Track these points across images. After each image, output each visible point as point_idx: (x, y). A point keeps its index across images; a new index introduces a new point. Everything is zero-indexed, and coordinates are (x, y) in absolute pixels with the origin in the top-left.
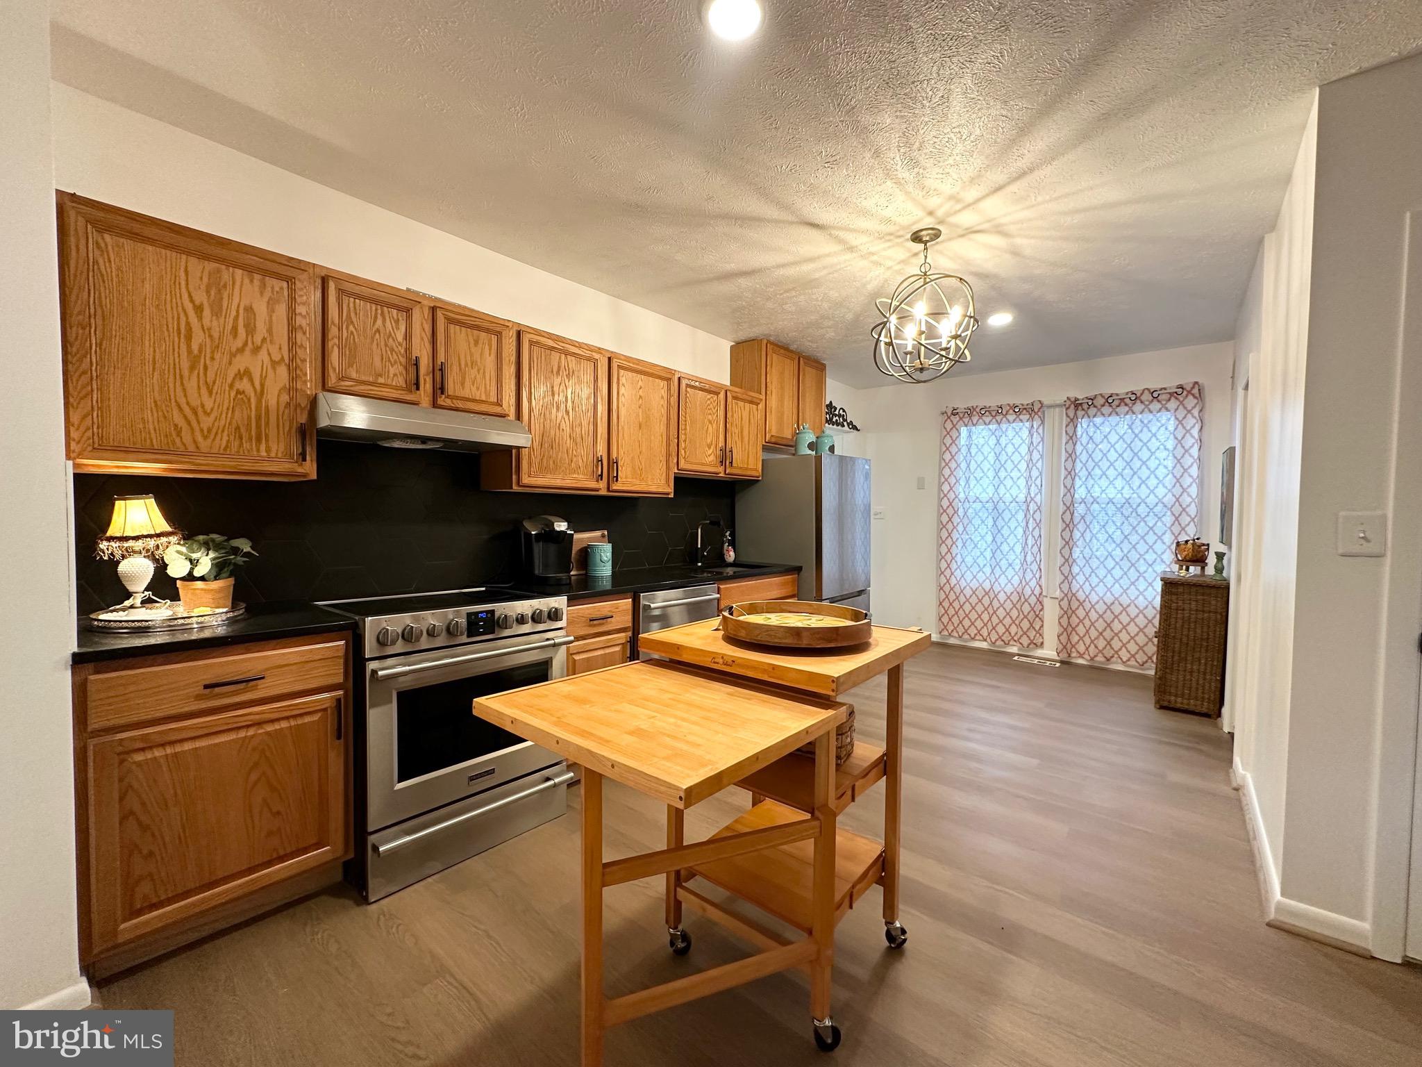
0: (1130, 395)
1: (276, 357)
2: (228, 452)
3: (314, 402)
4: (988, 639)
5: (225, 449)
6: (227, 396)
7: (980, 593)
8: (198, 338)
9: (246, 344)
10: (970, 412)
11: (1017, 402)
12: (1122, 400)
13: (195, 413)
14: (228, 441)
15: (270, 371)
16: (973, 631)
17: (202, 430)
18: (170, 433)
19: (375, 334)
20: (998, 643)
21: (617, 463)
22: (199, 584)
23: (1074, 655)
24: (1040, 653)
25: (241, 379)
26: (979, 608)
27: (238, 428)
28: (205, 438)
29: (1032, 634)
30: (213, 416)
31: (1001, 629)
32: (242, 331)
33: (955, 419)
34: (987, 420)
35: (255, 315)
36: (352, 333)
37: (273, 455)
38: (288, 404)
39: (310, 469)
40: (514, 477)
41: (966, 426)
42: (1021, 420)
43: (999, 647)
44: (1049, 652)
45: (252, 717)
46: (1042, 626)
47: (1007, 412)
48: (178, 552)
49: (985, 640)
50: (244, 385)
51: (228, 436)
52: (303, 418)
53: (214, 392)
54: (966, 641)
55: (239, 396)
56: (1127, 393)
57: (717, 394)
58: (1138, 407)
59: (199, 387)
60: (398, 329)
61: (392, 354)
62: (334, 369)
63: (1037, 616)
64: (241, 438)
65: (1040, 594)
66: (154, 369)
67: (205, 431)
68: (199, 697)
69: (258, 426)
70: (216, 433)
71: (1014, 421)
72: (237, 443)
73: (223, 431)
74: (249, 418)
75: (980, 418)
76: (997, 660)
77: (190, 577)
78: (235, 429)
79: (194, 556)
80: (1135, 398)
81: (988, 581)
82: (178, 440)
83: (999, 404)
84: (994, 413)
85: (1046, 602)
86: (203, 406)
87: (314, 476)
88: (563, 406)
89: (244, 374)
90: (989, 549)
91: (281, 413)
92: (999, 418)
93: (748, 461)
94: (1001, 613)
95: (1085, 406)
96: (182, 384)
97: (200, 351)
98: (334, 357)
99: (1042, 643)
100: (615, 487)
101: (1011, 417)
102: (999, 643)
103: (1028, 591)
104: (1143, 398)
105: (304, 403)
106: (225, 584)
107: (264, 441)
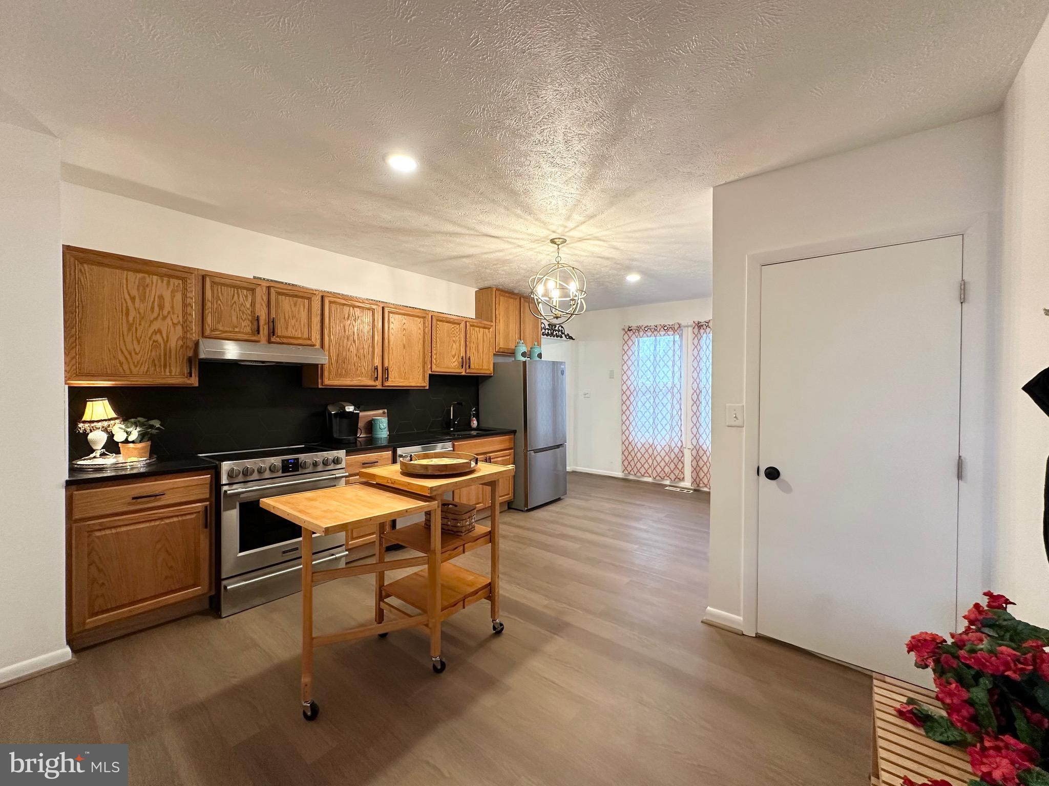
1: (175, 321)
2: (148, 374)
3: (197, 344)
4: (652, 476)
5: (146, 372)
6: (148, 344)
7: (647, 446)
8: (132, 314)
9: (159, 315)
11: (666, 324)
13: (130, 354)
14: (148, 368)
15: (172, 329)
16: (643, 471)
17: (134, 363)
18: (117, 365)
19: (233, 304)
21: (387, 369)
22: (131, 445)
23: (701, 485)
24: (682, 484)
25: (156, 334)
26: (647, 456)
27: (154, 361)
28: (136, 366)
29: (677, 472)
30: (140, 355)
31: (659, 469)
32: (156, 309)
33: (630, 333)
34: (649, 334)
35: (164, 299)
36: (220, 305)
37: (173, 374)
38: (182, 346)
39: (194, 381)
40: (320, 381)
41: (637, 338)
42: (669, 335)
43: (658, 480)
44: (687, 484)
45: (158, 515)
46: (683, 467)
47: (660, 329)
48: (120, 428)
49: (650, 477)
50: (158, 337)
52: (190, 354)
53: (141, 341)
54: (639, 477)
55: (154, 344)
57: (459, 324)
59: (133, 340)
60: (247, 300)
61: (243, 315)
62: (209, 326)
63: (680, 460)
64: (155, 366)
65: (681, 446)
66: (109, 331)
67: (136, 363)
68: (129, 504)
69: (165, 359)
70: (142, 364)
71: (664, 335)
72: (153, 369)
73: (146, 362)
74: (160, 355)
75: (645, 333)
76: (657, 489)
77: (126, 441)
78: (152, 361)
79: (129, 430)
81: (651, 438)
82: (121, 369)
83: (655, 324)
84: (653, 330)
85: (685, 451)
86: (134, 350)
87: (197, 385)
88: (351, 338)
89: (157, 332)
90: (651, 417)
91: (178, 351)
92: (655, 333)
93: (482, 364)
94: (659, 458)
95: (705, 327)
96: (124, 338)
97: (134, 320)
98: (209, 319)
99: (683, 478)
100: (387, 384)
101: (662, 333)
102: (658, 478)
103: (673, 445)
105: (191, 344)
106: (145, 445)
107: (168, 367)
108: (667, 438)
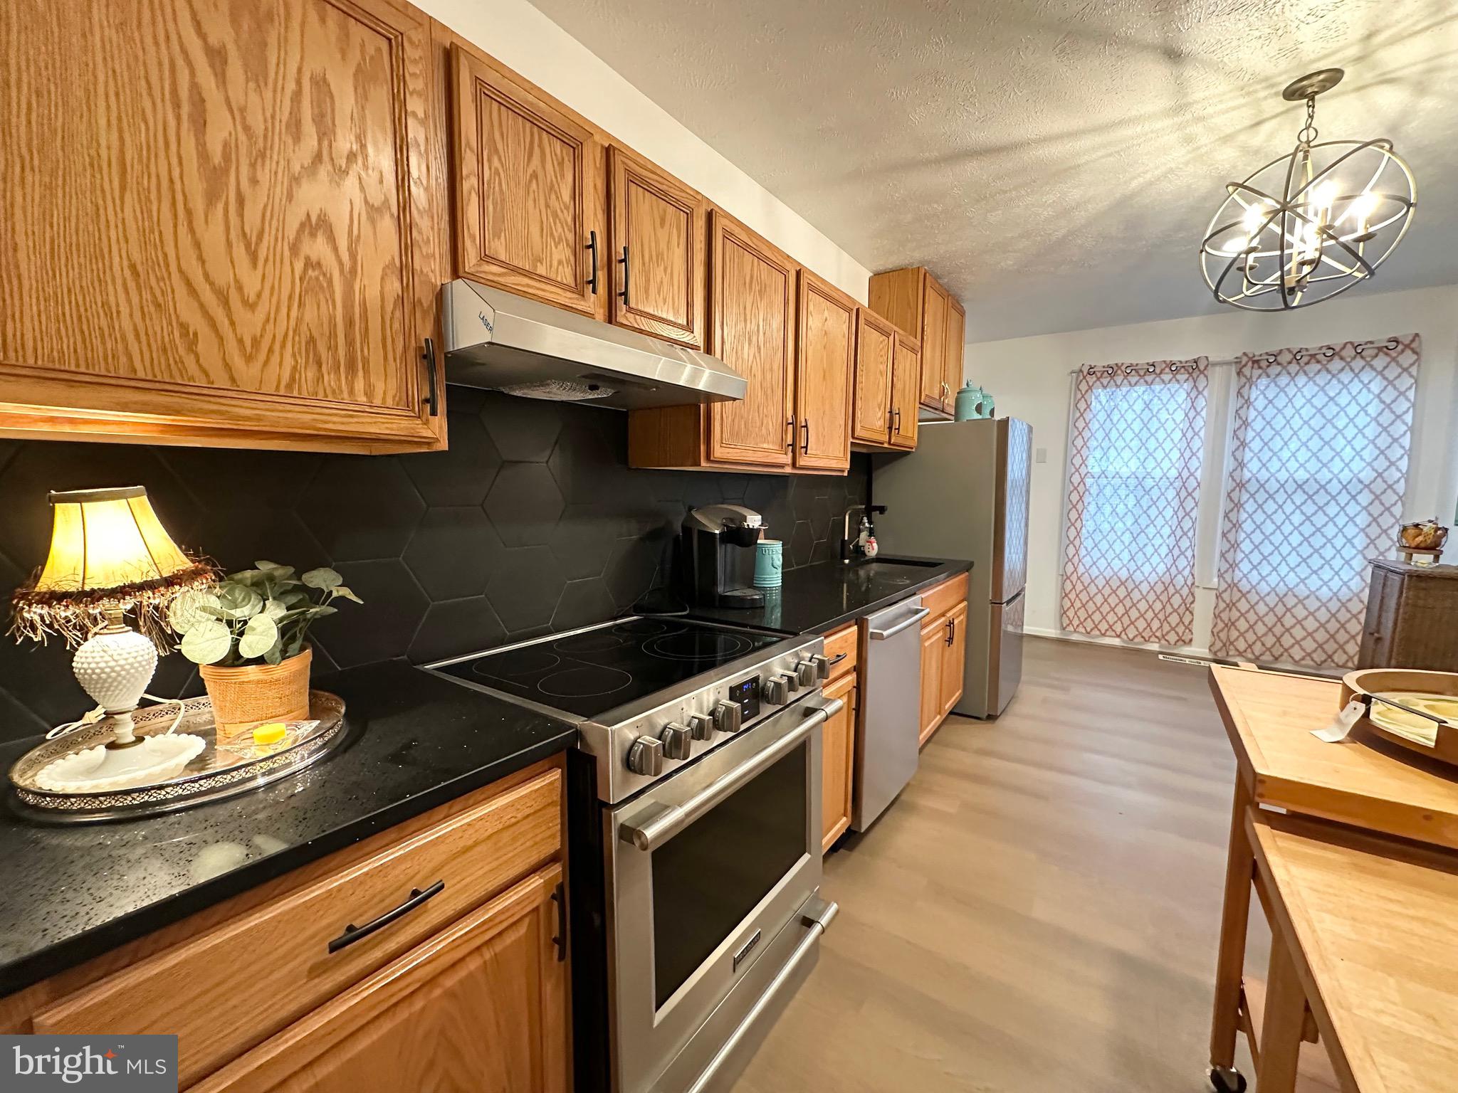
0: (1324, 350)
1: (376, 200)
2: (295, 394)
3: (440, 297)
4: (1123, 636)
5: (289, 386)
6: (287, 268)
7: (1115, 583)
8: (220, 129)
9: (318, 158)
10: (1112, 372)
11: (1175, 359)
12: (1313, 356)
13: (225, 302)
14: (294, 368)
15: (366, 229)
16: (1103, 626)
17: (240, 341)
18: (172, 341)
19: (530, 181)
20: (1136, 640)
21: (806, 426)
22: (252, 672)
23: (1232, 653)
24: (1186, 650)
25: (313, 235)
26: (1113, 600)
27: (312, 341)
28: (249, 359)
29: (1181, 629)
30: (260, 315)
31: (1141, 624)
32: (309, 128)
33: (1092, 379)
34: (1134, 379)
35: (332, 97)
36: (497, 170)
37: (377, 401)
38: (400, 300)
39: (436, 431)
40: (702, 447)
41: (1105, 387)
42: (1178, 381)
43: (1137, 644)
44: (1199, 649)
46: (1192, 621)
47: (1163, 370)
48: (204, 609)
49: (1118, 636)
50: (318, 248)
51: (294, 355)
52: (426, 331)
53: (262, 254)
54: (1097, 637)
55: (310, 272)
56: (1321, 348)
57: (888, 336)
58: (1336, 364)
59: (229, 244)
60: (563, 176)
61: (555, 224)
62: (473, 237)
63: (1187, 609)
64: (319, 365)
65: (1193, 584)
66: (123, 188)
67: (248, 343)
69: (350, 343)
70: (271, 350)
71: (1171, 380)
72: (311, 374)
73: (283, 346)
74: (332, 319)
75: (1125, 377)
76: (1131, 658)
77: (234, 659)
78: (307, 343)
79: (238, 613)
80: (1333, 353)
81: (1125, 569)
82: (190, 361)
83: (1151, 361)
84: (1142, 373)
85: (1198, 592)
86: (240, 288)
87: (443, 445)
88: (754, 339)
89: (318, 226)
91: (388, 316)
92: (1149, 378)
93: (907, 427)
94: (1143, 606)
95: (1264, 364)
96: (192, 230)
97: (226, 157)
98: (471, 213)
99: (1191, 640)
100: (802, 461)
101: (1167, 377)
102: (1139, 639)
103: (1179, 581)
104: (1344, 353)
105: (427, 299)
106: (300, 663)
107: (361, 373)
108: (1161, 569)
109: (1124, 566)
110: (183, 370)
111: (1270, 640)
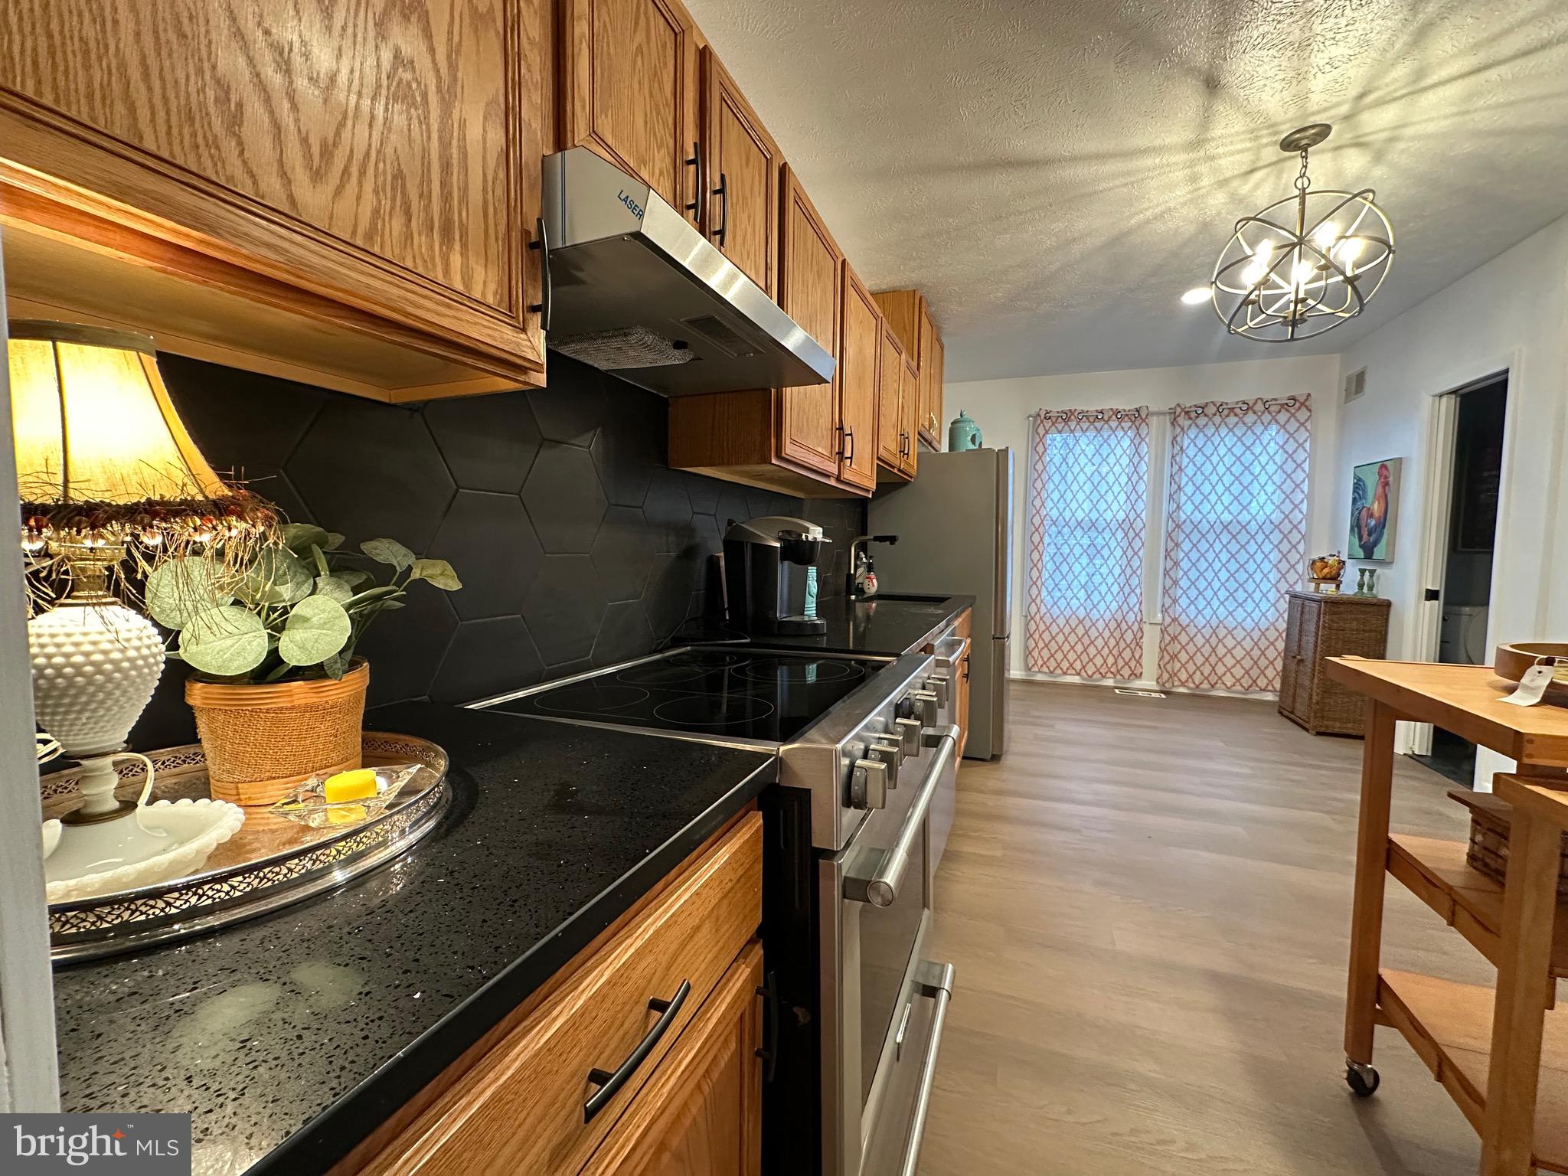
0: (1240, 405)
2: (376, 250)
4: (1083, 673)
5: (369, 236)
6: (371, 55)
7: (1073, 623)
10: (1067, 417)
11: (1120, 408)
12: (1232, 409)
13: (286, 70)
14: (376, 212)
15: (469, 40)
16: (1065, 665)
17: (305, 141)
19: (636, 55)
20: (1095, 677)
23: (1176, 683)
24: (1138, 684)
25: (405, 17)
26: (1073, 639)
27: (399, 176)
28: (317, 176)
29: (1133, 664)
31: (1099, 661)
33: (1047, 424)
34: (1085, 425)
36: (605, 23)
37: (476, 291)
38: (505, 156)
40: (773, 441)
41: (1060, 432)
42: (1123, 428)
43: (1095, 680)
44: (1147, 683)
46: (1142, 655)
47: (1110, 418)
49: (1078, 674)
51: (376, 191)
52: (532, 209)
54: (1059, 675)
55: (400, 71)
56: (1237, 403)
57: (901, 354)
58: (1250, 418)
60: (665, 63)
61: (658, 122)
62: (582, 101)
63: (1138, 644)
64: (408, 216)
65: (1141, 620)
67: (316, 150)
70: (346, 171)
71: (1117, 427)
72: (397, 225)
73: (363, 171)
75: (1078, 423)
76: (1091, 693)
78: (394, 177)
80: (1248, 408)
81: (1082, 608)
83: (1100, 409)
84: (1092, 419)
85: (1146, 627)
86: (307, 56)
87: (541, 378)
89: (412, 6)
90: (1084, 573)
92: (1098, 425)
93: (911, 455)
94: (1100, 643)
95: (1193, 415)
99: (1141, 674)
100: (847, 475)
101: (1114, 424)
102: (1097, 676)
103: (1131, 617)
104: (1256, 408)
107: (457, 246)
108: (1114, 606)
109: (1082, 605)
110: (219, 161)
111: (1207, 670)
